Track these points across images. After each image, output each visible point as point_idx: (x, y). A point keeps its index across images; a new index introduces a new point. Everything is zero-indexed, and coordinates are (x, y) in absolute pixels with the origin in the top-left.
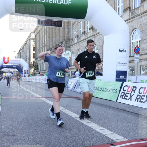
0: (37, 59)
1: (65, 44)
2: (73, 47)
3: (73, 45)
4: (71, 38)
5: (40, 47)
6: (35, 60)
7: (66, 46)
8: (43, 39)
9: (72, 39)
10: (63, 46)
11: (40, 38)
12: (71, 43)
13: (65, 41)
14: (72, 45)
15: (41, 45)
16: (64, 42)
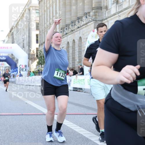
0: (42, 45)
1: (94, 17)
2: (108, 21)
3: (109, 17)
4: (105, 5)
5: (48, 23)
6: (40, 46)
7: (96, 21)
8: (53, 7)
9: (106, 8)
10: (90, 20)
11: (48, 6)
12: (105, 14)
13: (94, 11)
14: (107, 19)
15: (50, 19)
16: (91, 14)
